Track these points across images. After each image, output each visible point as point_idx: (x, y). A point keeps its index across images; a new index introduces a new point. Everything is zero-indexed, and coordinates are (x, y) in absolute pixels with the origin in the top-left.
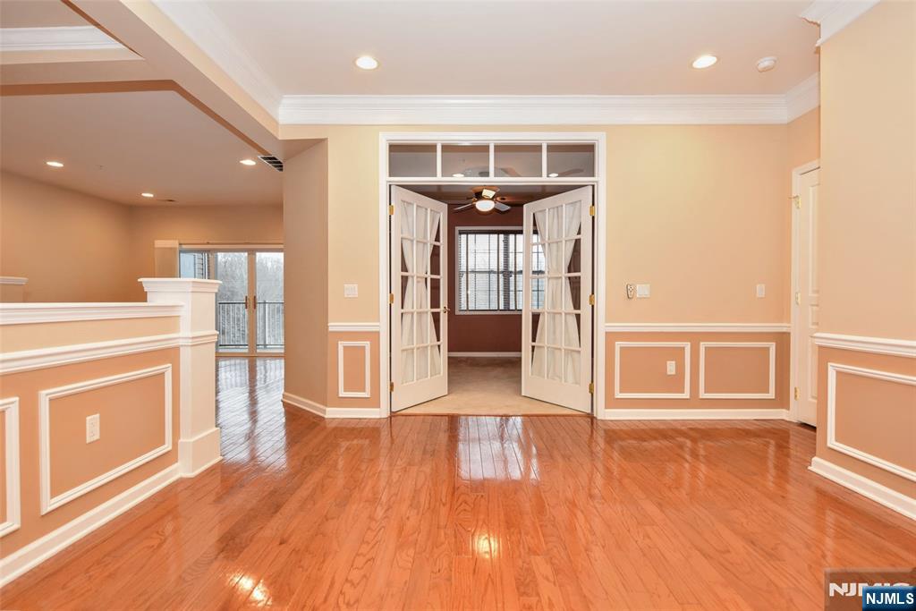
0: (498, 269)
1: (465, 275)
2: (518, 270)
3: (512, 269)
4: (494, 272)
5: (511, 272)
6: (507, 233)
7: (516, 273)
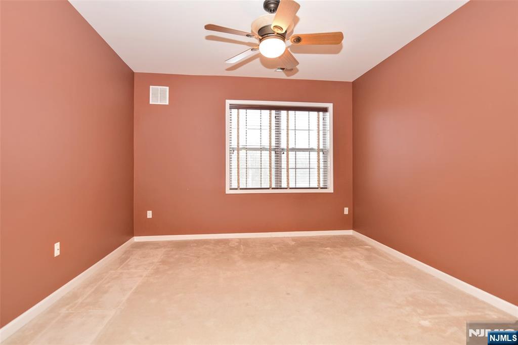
0: (270, 146)
1: (236, 152)
2: (290, 147)
3: (283, 145)
4: (265, 149)
5: (283, 149)
6: (278, 109)
7: (288, 150)
